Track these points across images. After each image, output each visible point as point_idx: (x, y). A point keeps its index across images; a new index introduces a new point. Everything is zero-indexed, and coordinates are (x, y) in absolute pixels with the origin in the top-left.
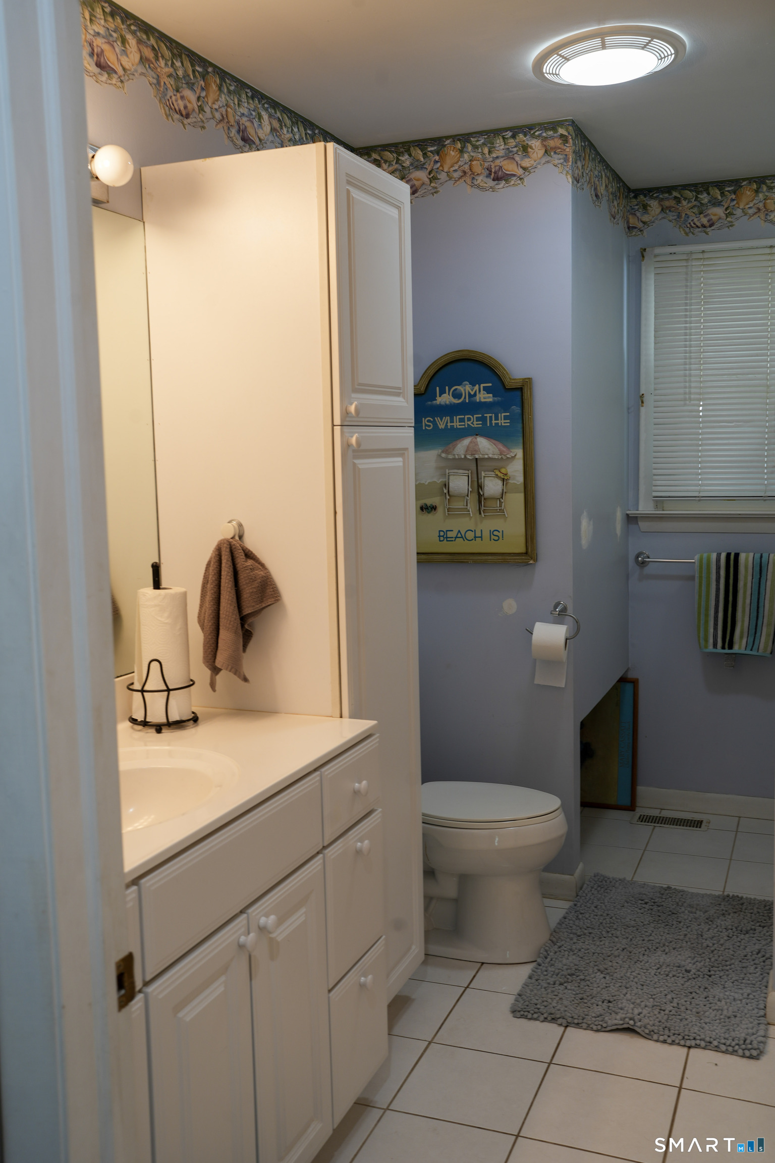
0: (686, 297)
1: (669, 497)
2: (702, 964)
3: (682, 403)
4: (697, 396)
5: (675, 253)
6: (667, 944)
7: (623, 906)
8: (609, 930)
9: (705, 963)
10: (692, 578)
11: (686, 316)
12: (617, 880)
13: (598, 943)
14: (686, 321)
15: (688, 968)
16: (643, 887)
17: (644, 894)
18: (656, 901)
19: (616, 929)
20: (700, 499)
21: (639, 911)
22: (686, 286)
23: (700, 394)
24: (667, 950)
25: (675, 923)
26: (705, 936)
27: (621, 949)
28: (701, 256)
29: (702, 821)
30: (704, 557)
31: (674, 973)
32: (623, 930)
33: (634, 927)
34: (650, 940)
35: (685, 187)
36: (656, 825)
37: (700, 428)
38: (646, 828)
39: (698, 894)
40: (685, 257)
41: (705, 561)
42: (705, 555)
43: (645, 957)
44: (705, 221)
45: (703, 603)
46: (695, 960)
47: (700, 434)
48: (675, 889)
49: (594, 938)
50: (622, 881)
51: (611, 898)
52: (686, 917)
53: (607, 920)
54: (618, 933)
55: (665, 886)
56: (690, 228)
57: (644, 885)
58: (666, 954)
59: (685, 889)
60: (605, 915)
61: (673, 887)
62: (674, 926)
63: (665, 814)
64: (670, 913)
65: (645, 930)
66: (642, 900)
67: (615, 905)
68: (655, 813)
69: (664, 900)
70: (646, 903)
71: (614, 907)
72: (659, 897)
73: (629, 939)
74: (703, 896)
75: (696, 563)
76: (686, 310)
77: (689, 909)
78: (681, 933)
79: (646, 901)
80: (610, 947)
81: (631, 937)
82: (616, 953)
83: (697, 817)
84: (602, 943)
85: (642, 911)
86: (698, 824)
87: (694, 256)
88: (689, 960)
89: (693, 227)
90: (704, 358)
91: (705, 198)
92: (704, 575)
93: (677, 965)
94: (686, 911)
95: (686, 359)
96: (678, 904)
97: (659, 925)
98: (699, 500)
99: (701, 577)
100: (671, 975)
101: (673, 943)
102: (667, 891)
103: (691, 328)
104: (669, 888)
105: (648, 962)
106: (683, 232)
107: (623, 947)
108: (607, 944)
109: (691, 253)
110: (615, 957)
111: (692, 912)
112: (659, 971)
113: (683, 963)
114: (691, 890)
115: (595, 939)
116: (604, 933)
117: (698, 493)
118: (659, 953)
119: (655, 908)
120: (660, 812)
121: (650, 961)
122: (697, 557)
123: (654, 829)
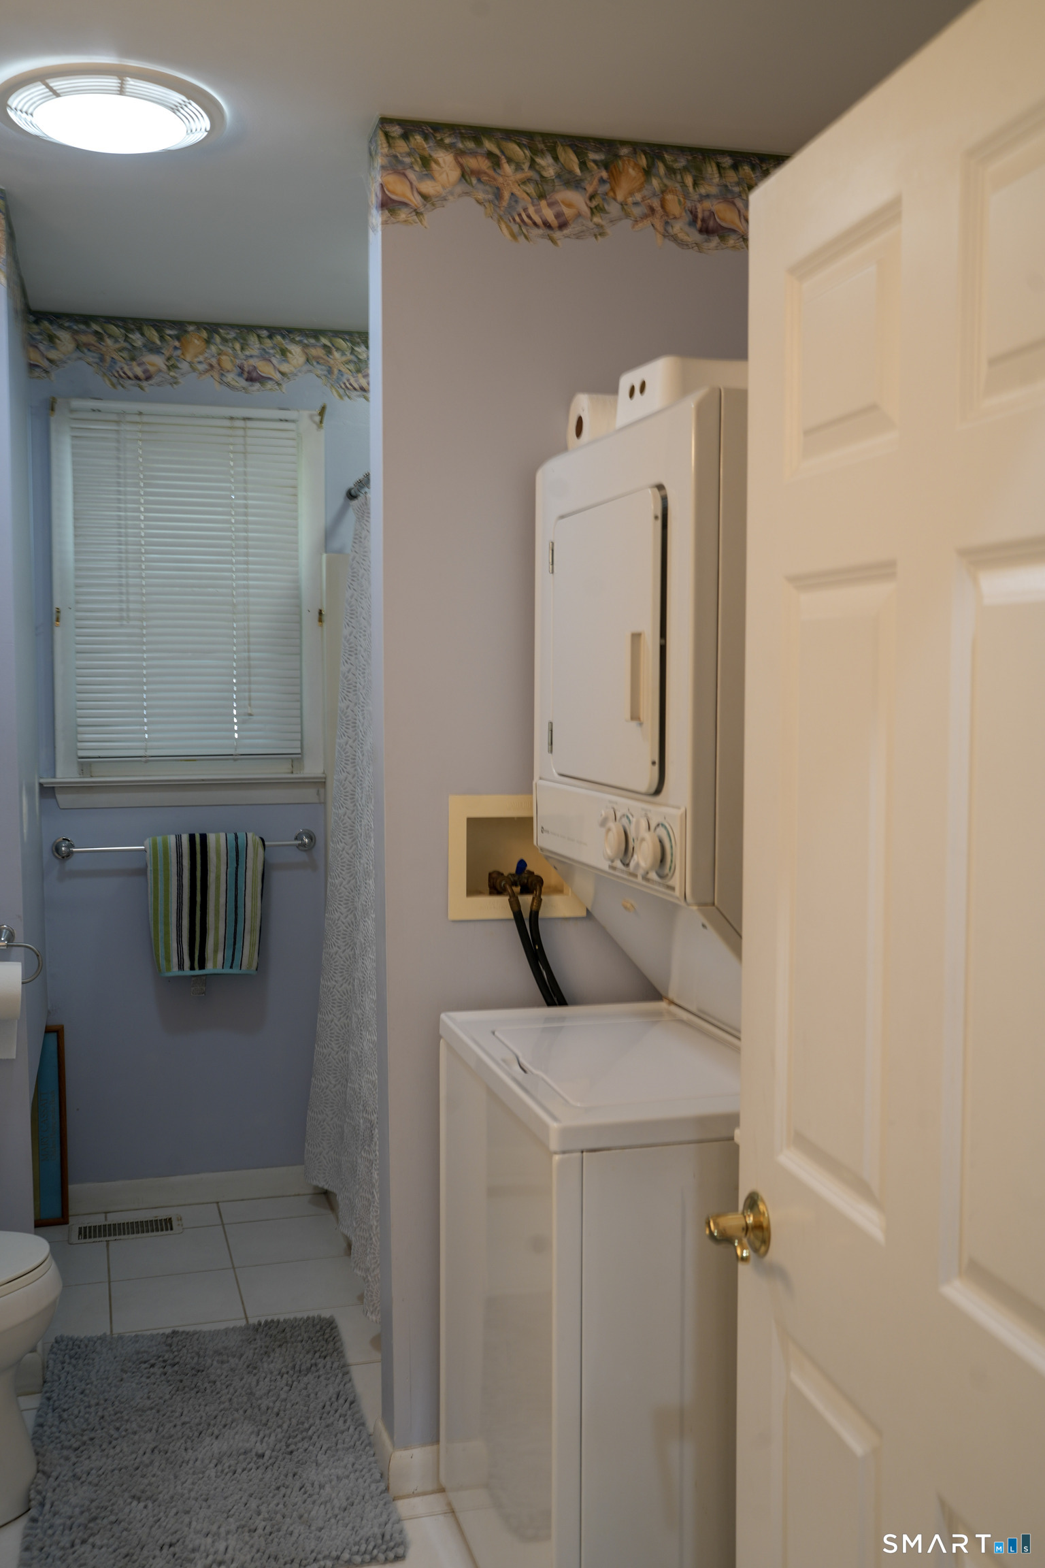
0: (119, 474)
1: (100, 757)
2: (273, 1437)
3: (117, 623)
4: (138, 614)
5: (100, 411)
6: (212, 1422)
7: (121, 1380)
8: (118, 1425)
9: (276, 1436)
10: (143, 872)
11: (119, 501)
12: (95, 1339)
13: (112, 1452)
14: (119, 508)
15: (260, 1452)
16: (137, 1342)
17: (145, 1352)
18: (166, 1357)
19: (127, 1421)
20: (146, 760)
21: (148, 1381)
22: (118, 458)
23: (142, 611)
24: (216, 1432)
25: (206, 1385)
26: (258, 1394)
27: (149, 1451)
28: (137, 418)
29: (170, 1219)
30: (158, 842)
31: (244, 1465)
32: (139, 1419)
33: (151, 1409)
34: (183, 1424)
35: (110, 320)
36: (108, 1238)
37: (144, 660)
38: (95, 1248)
39: (217, 1333)
40: (114, 417)
41: (160, 848)
42: (159, 839)
43: (190, 1452)
44: (139, 371)
45: (161, 908)
46: (261, 1435)
47: (145, 668)
48: (183, 1332)
49: (101, 1446)
50: (102, 1339)
51: (98, 1371)
52: (219, 1372)
53: (110, 1409)
54: (134, 1425)
55: (168, 1331)
56: (120, 379)
57: (136, 1339)
58: (217, 1437)
59: (198, 1328)
60: (102, 1402)
61: (181, 1329)
62: (208, 1391)
63: (114, 1219)
64: (194, 1372)
65: (170, 1409)
66: (145, 1362)
67: (109, 1381)
68: (98, 1220)
69: (176, 1353)
70: (153, 1366)
71: (109, 1384)
72: (167, 1351)
73: (154, 1431)
74: (227, 1332)
75: (148, 851)
76: (119, 492)
77: (217, 1358)
78: (222, 1399)
79: (152, 1361)
80: (132, 1453)
81: (155, 1426)
82: (146, 1459)
83: (162, 1214)
84: (118, 1449)
85: (153, 1379)
86: (166, 1225)
87: (129, 418)
88: (253, 1438)
89: (122, 377)
90: (146, 561)
91: (137, 340)
92: (160, 867)
93: (242, 1451)
94: (215, 1363)
95: (121, 561)
96: (198, 1354)
97: (188, 1396)
98: (146, 762)
99: (155, 871)
100: (239, 1470)
101: (219, 1418)
102: (174, 1339)
103: (126, 519)
104: (174, 1333)
105: (196, 1460)
106: (108, 382)
107: (152, 1446)
108: (125, 1449)
109: (124, 413)
110: (147, 1466)
111: (222, 1362)
112: (219, 1467)
113: (247, 1445)
114: (206, 1328)
115: (104, 1447)
116: (112, 1432)
117: (144, 751)
118: (208, 1440)
119: (169, 1370)
120: (106, 1217)
121: (200, 1456)
122: (148, 842)
123: (108, 1246)
